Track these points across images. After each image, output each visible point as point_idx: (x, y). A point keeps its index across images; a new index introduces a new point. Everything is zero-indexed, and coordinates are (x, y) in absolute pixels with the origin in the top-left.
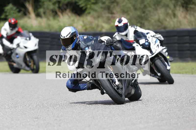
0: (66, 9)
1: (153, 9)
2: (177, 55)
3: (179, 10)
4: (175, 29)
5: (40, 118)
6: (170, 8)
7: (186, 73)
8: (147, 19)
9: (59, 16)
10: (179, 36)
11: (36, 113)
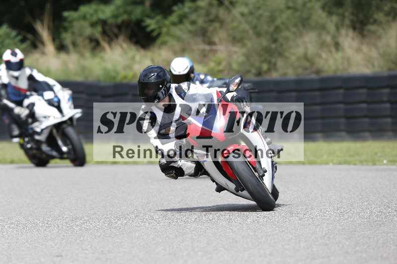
0: (117, 36)
1: (294, 33)
2: (342, 127)
3: (347, 35)
4: (339, 74)
5: (67, 256)
6: (328, 33)
7: (361, 162)
8: (280, 55)
9: (103, 49)
10: (347, 89)
11: (58, 245)
